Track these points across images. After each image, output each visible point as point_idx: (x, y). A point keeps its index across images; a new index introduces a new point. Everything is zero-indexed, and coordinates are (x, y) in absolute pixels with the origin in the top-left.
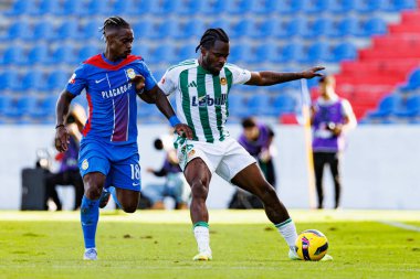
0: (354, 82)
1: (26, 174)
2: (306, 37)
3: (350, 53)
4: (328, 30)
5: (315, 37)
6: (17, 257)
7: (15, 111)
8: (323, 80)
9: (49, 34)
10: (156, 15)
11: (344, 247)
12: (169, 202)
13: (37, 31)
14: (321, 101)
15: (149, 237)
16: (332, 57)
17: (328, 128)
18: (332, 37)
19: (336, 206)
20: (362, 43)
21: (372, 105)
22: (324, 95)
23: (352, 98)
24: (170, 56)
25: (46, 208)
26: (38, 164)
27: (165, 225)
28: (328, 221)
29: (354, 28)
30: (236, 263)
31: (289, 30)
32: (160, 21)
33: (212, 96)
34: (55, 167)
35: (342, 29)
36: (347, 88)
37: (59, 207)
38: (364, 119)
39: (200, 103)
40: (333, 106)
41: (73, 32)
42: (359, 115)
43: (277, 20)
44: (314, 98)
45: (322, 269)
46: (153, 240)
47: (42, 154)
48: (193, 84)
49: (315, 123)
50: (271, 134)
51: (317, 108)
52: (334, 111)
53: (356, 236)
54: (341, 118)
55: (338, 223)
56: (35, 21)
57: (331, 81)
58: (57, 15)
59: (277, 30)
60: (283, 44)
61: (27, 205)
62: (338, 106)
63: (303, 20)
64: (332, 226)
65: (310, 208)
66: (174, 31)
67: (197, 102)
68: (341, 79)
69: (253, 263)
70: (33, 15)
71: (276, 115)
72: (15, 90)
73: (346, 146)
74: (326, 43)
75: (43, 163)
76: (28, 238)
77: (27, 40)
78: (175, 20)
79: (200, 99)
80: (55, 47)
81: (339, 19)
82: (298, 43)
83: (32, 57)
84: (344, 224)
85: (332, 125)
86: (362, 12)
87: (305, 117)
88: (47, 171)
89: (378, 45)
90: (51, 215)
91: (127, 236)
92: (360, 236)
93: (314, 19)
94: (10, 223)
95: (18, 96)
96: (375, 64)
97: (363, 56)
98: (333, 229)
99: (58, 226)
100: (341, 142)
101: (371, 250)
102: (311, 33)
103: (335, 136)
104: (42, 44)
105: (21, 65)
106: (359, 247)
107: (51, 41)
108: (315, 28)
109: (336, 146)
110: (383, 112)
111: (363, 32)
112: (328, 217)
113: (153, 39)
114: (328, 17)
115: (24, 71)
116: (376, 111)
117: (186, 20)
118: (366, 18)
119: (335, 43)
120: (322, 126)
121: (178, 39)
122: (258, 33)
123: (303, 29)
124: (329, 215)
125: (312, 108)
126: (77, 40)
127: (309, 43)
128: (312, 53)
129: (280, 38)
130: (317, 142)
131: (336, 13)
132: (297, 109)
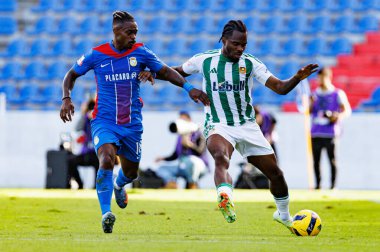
0: (349, 75)
1: (51, 155)
2: (306, 33)
3: (346, 48)
4: (326, 27)
5: (314, 33)
6: (42, 230)
7: (41, 98)
8: (321, 72)
9: (72, 28)
10: (170, 12)
11: (340, 224)
12: (181, 182)
13: (62, 26)
14: (319, 91)
15: (162, 214)
16: (329, 51)
17: (325, 116)
18: (329, 33)
19: (332, 187)
20: (356, 39)
21: (366, 96)
22: (322, 86)
23: (347, 89)
24: (182, 49)
25: (68, 186)
26: (62, 147)
27: (176, 203)
28: (325, 200)
29: (349, 25)
30: (241, 238)
31: (291, 26)
32: (173, 17)
33: (231, 83)
34: (77, 149)
35: (338, 25)
36: (343, 79)
37: (81, 186)
38: (359, 107)
39: (220, 88)
40: (329, 96)
41: (94, 27)
42: (353, 105)
43: (279, 17)
44: (313, 88)
45: (320, 244)
46: (166, 216)
47: (65, 138)
48: (214, 71)
49: (314, 111)
50: (274, 122)
51: (315, 97)
52: (331, 100)
53: (350, 214)
54: (337, 107)
55: (333, 203)
56: (60, 17)
57: (329, 73)
58: (80, 11)
59: (279, 26)
60: (285, 39)
61: (51, 184)
62: (335, 96)
63: (303, 17)
64: (329, 205)
65: (309, 189)
66: (186, 26)
67: (217, 87)
68: (337, 71)
69: (257, 238)
70: (57, 11)
71: (279, 104)
72: (42, 79)
73: (342, 132)
74: (324, 38)
75: (67, 146)
76: (52, 213)
77: (52, 34)
78: (187, 17)
79: (220, 84)
80: (78, 40)
81: (336, 17)
82: (299, 38)
83: (56, 49)
84: (340, 203)
85: (329, 113)
86: (357, 11)
87: (305, 106)
88: (69, 153)
89: (371, 40)
90: (73, 193)
91: (142, 213)
92: (354, 214)
93: (313, 17)
94: (36, 200)
95: (44, 85)
96: (368, 58)
97: (357, 50)
98: (329, 208)
99: (79, 203)
100: (337, 129)
101: (363, 227)
102: (310, 29)
103: (332, 123)
104: (66, 38)
105: (46, 56)
106: (353, 224)
107: (74, 35)
108: (315, 25)
109: (333, 132)
110: (375, 101)
111: (357, 28)
112: (325, 197)
113: (166, 33)
114: (326, 15)
115: (49, 62)
116: (368, 101)
117: (196, 17)
118: (361, 16)
119: (332, 38)
120: (320, 113)
121: (189, 33)
122: (263, 29)
123: (303, 26)
124: (326, 194)
125: (311, 98)
126: (98, 34)
127: (309, 39)
128: (311, 48)
129: (283, 33)
130: (316, 128)
131: (333, 11)
132: (298, 98)
